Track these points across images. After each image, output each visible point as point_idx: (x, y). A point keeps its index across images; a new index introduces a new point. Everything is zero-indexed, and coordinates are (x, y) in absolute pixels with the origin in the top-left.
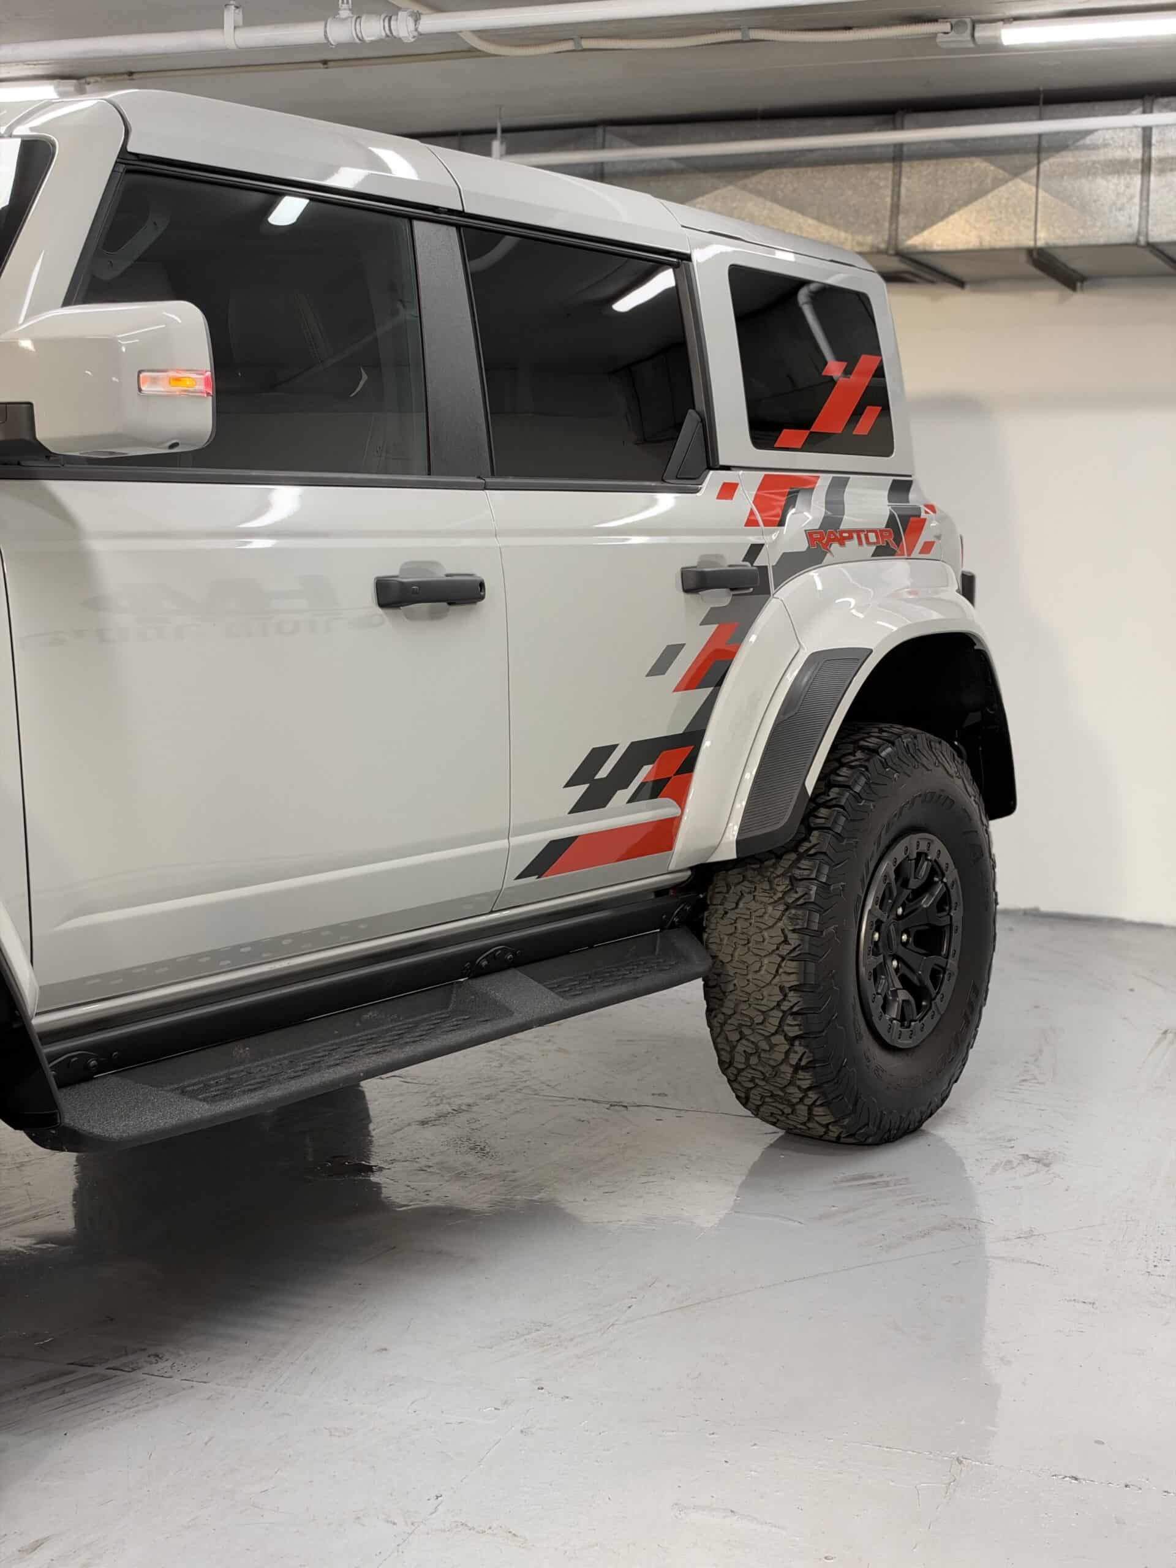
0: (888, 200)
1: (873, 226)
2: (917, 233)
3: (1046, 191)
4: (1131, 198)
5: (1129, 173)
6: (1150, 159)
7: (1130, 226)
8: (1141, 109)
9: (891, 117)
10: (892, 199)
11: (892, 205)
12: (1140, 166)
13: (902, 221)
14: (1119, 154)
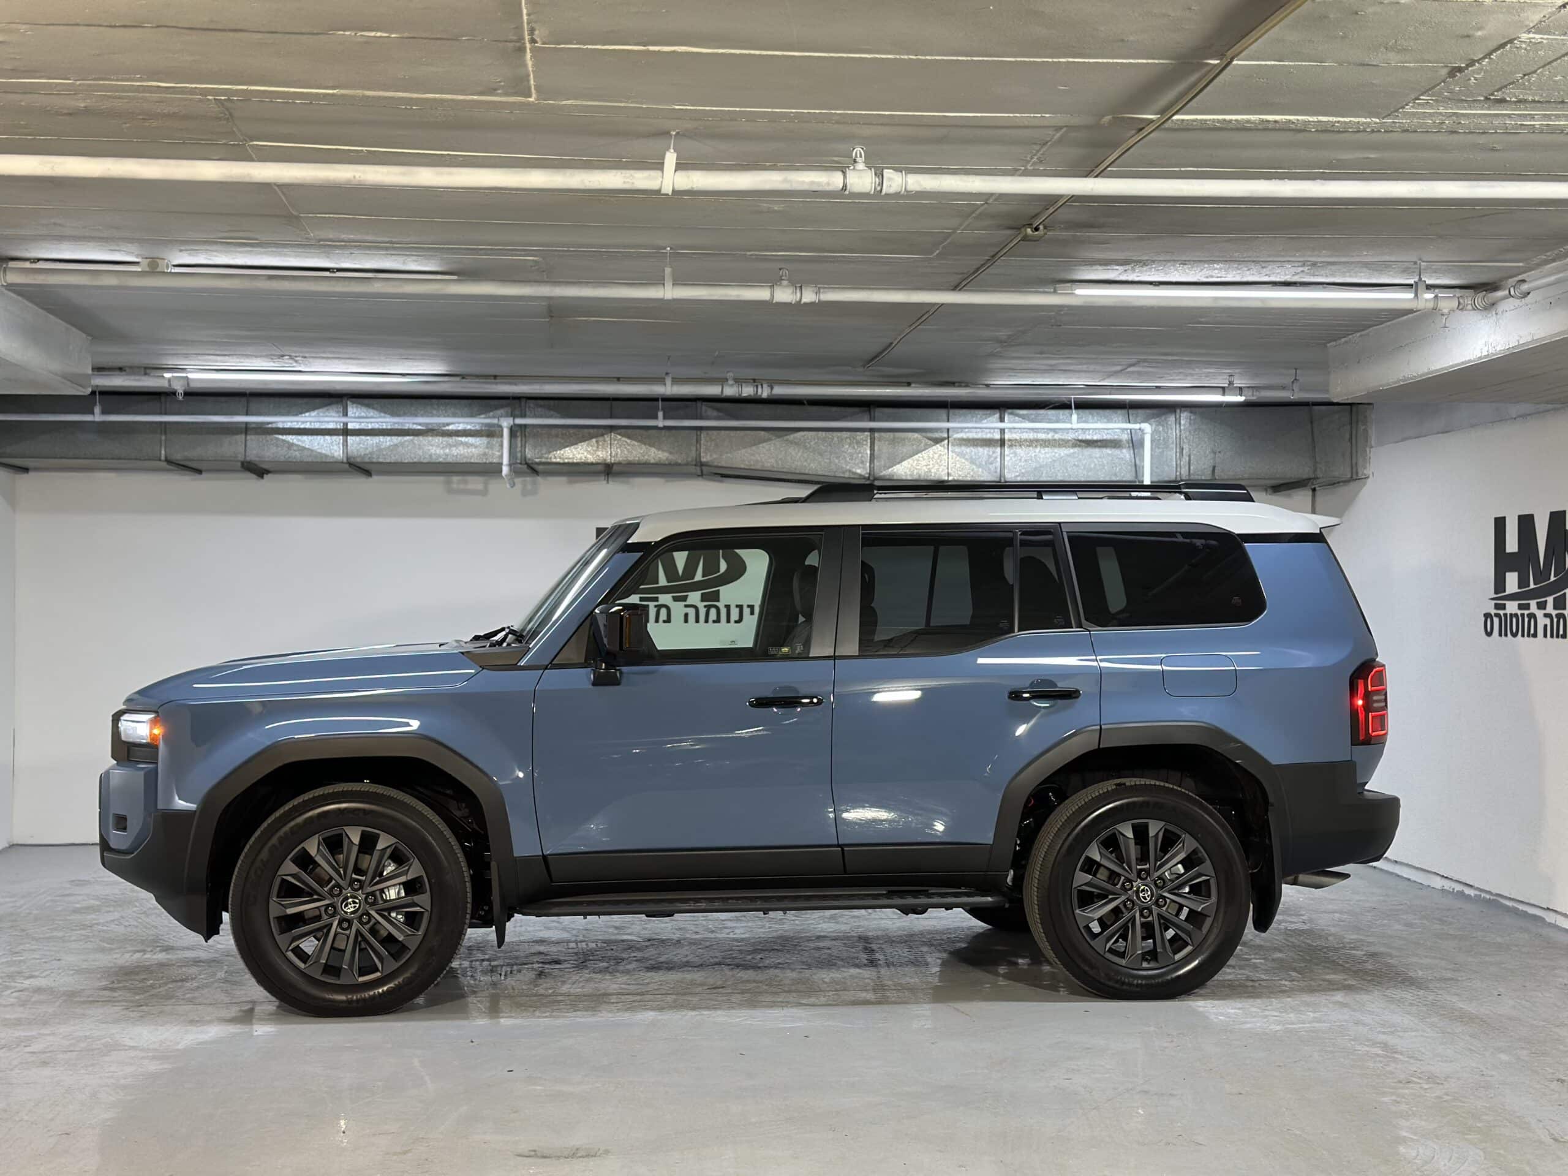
0: (869, 452)
1: (860, 465)
2: (885, 470)
3: (952, 452)
4: (996, 458)
5: (994, 446)
6: (1004, 439)
7: (996, 472)
8: (997, 415)
9: (866, 409)
10: (871, 450)
11: (871, 454)
12: (999, 442)
13: (875, 461)
14: (989, 436)
